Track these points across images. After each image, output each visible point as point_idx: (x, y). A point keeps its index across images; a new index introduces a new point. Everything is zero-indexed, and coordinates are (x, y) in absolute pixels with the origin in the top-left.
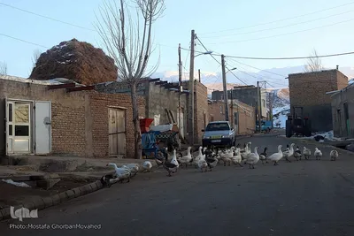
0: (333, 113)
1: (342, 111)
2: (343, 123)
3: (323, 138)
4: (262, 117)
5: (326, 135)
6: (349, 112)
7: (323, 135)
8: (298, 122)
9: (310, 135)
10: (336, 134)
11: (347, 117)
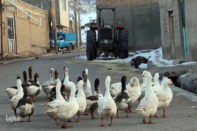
0: (162, 17)
1: (176, 13)
2: (177, 35)
3: (145, 61)
4: (61, 27)
5: (151, 55)
6: (186, 15)
7: (146, 55)
8: (105, 33)
9: (126, 56)
10: (167, 53)
11: (183, 24)
